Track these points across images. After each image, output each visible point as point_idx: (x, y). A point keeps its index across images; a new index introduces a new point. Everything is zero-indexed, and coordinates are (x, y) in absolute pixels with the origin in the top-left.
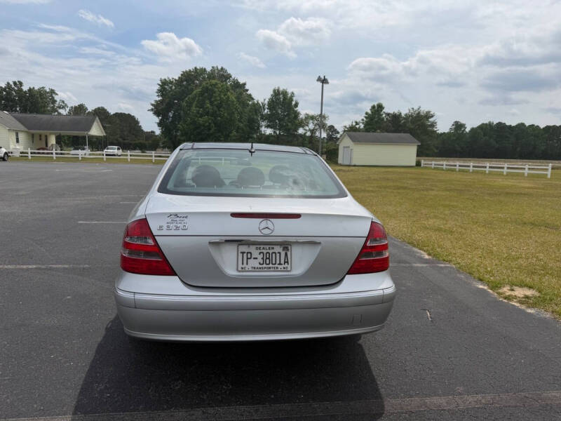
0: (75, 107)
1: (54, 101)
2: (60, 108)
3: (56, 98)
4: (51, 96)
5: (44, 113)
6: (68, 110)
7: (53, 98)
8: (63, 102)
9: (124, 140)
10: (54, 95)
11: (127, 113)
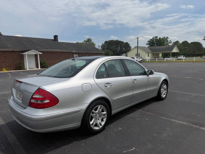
0: (175, 42)
1: (167, 41)
2: (169, 43)
3: (168, 40)
4: (167, 39)
5: (163, 46)
6: (172, 43)
7: (167, 40)
8: (170, 41)
9: (195, 53)
10: (168, 39)
11: (197, 42)
